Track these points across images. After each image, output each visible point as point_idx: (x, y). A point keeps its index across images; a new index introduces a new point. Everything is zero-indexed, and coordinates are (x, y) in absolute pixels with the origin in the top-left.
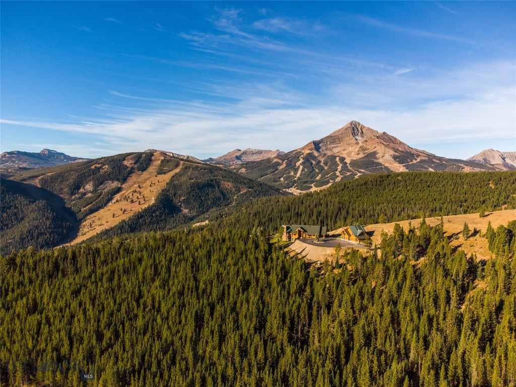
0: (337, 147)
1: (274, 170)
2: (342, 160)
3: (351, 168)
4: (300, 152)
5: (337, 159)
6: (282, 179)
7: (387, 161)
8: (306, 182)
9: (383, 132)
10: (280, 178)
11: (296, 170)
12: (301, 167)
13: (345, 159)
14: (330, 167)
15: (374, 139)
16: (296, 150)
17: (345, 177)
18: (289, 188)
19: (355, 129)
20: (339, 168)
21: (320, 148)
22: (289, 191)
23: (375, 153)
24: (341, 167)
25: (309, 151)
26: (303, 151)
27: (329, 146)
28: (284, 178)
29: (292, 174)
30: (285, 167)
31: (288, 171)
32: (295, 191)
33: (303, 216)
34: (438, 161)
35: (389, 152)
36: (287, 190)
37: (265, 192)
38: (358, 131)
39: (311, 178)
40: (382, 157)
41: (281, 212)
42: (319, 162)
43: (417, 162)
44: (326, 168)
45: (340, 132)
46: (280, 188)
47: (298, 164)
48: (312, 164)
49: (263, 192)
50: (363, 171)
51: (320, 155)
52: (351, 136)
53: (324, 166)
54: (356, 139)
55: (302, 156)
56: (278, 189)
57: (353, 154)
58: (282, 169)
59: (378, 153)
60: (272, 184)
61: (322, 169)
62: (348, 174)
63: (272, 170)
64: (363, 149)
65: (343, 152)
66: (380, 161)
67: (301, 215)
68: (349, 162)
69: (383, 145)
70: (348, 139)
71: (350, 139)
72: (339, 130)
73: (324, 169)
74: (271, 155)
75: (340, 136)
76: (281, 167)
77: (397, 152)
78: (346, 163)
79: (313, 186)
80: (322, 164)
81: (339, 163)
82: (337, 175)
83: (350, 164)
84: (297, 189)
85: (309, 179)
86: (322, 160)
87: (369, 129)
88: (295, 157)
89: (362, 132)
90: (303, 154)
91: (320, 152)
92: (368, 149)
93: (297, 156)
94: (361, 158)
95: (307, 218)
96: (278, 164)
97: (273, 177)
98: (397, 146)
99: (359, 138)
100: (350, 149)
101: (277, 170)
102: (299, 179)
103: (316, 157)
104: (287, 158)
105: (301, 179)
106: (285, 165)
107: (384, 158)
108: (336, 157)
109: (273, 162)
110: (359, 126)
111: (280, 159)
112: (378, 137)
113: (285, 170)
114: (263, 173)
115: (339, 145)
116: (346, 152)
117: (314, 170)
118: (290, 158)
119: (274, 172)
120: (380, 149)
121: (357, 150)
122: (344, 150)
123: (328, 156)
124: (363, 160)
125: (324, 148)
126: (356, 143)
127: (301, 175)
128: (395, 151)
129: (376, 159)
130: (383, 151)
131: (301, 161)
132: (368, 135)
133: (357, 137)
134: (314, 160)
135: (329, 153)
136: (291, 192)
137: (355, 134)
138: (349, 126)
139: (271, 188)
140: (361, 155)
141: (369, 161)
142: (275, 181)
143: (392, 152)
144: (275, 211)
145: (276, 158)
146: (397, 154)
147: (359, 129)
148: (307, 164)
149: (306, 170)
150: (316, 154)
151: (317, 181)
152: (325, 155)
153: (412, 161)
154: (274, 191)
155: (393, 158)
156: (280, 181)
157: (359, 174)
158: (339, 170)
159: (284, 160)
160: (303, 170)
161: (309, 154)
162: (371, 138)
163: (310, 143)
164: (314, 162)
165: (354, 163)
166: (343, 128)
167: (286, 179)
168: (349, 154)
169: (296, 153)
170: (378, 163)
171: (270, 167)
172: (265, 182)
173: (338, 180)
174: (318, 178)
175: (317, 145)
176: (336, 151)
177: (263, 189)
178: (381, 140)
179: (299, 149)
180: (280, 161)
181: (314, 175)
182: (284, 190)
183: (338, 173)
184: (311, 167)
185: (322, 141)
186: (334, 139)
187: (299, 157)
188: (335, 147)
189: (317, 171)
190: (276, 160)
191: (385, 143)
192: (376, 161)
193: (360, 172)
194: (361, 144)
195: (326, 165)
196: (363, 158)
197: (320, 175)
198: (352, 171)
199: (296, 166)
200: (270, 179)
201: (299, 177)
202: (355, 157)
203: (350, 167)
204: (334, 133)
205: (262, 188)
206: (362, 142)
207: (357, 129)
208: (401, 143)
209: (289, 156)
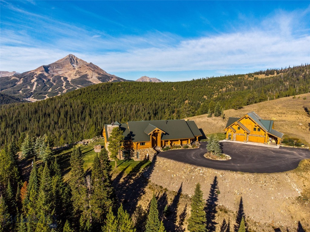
0: (61, 70)
1: (13, 85)
2: (66, 79)
3: (72, 85)
4: (33, 73)
5: (62, 78)
6: (21, 92)
7: (94, 80)
8: (41, 93)
9: (90, 62)
10: (19, 90)
11: (32, 85)
12: (36, 83)
13: (67, 78)
14: (57, 83)
15: (85, 67)
16: (31, 71)
17: (70, 90)
18: (27, 98)
19: (72, 60)
20: (64, 84)
21: (49, 71)
22: (28, 100)
23: (86, 75)
24: (66, 84)
25: (40, 73)
26: (36, 72)
27: (55, 70)
28: (22, 91)
29: (29, 88)
30: (23, 83)
31: (25, 86)
32: (32, 100)
33: (52, 115)
34: (123, 81)
35: (95, 74)
36: (26, 99)
37: (7, 101)
38: (74, 61)
39: (45, 91)
40: (91, 78)
41: (29, 115)
42: (49, 80)
43: (112, 81)
44: (55, 84)
45: (62, 61)
46: (19, 98)
47: (33, 81)
48: (44, 81)
49: (5, 101)
50: (80, 86)
51: (49, 76)
52: (70, 64)
53: (53, 83)
54: (73, 66)
55: (36, 75)
56: (18, 98)
57: (72, 75)
58: (20, 84)
59: (88, 75)
60: (13, 95)
61: (52, 85)
62: (71, 88)
63: (11, 85)
64: (78, 72)
65: (65, 74)
66: (90, 80)
67: (49, 115)
68: (70, 81)
69: (91, 71)
70: (68, 65)
71: (69, 66)
72: (61, 60)
73: (53, 85)
74: (9, 75)
75: (62, 63)
76: (19, 83)
77: (100, 75)
78: (68, 81)
79: (47, 96)
80: (51, 82)
81: (63, 81)
82: (63, 88)
83: (71, 81)
84: (34, 98)
85: (42, 91)
86: (51, 79)
87: (81, 60)
88: (30, 76)
89: (77, 62)
90: (36, 74)
91: (49, 73)
92: (82, 73)
93: (32, 75)
94: (78, 78)
95: (56, 116)
96: (17, 81)
97: (12, 90)
98: (100, 72)
99: (75, 65)
100: (70, 72)
101: (15, 85)
102: (35, 91)
103: (46, 77)
104: (24, 77)
105: (36, 91)
106: (22, 82)
107: (93, 78)
108: (61, 77)
109: (12, 79)
110: (74, 57)
111: (17, 77)
112: (87, 65)
113: (23, 85)
114: (3, 87)
115: (62, 69)
116: (67, 74)
117: (46, 85)
118: (27, 77)
119: (12, 86)
120: (89, 73)
121: (75, 73)
122: (66, 73)
123: (55, 76)
124: (79, 79)
125: (52, 71)
126: (73, 69)
127: (36, 88)
128: (99, 74)
129: (87, 78)
130: (92, 74)
131: (35, 79)
132: (81, 64)
133: (74, 65)
134: (45, 78)
135: (56, 74)
136: (29, 100)
137: (72, 63)
138: (68, 57)
139: (12, 98)
140: (78, 76)
141: (83, 79)
142: (15, 93)
143: (97, 75)
144: (22, 114)
145: (14, 76)
146: (100, 76)
147: (75, 60)
148: (40, 81)
149: (40, 85)
150: (46, 74)
151: (49, 93)
152: (53, 75)
153: (109, 80)
154: (15, 100)
155: (98, 78)
156: (19, 93)
157: (78, 88)
158: (64, 85)
159: (21, 78)
160: (37, 85)
161: (41, 74)
162: (83, 65)
163: (41, 67)
164: (45, 80)
165: (73, 81)
166: (64, 58)
167: (24, 91)
168: (70, 75)
169: (31, 73)
170: (89, 81)
171: (9, 83)
172: (6, 94)
173: (65, 91)
174: (50, 91)
175: (46, 68)
176: (60, 73)
177: (5, 99)
178: (90, 67)
179: (33, 71)
180: (18, 79)
181: (47, 89)
182: (24, 99)
183: (64, 87)
184: (43, 83)
185: (50, 66)
186: (58, 65)
187: (33, 76)
188: (59, 71)
189: (48, 86)
190: (13, 78)
191: (92, 69)
192: (88, 80)
193: (78, 87)
194: (77, 69)
195: (55, 82)
196: (79, 78)
197: (51, 89)
198: (73, 86)
199: (31, 82)
200: (10, 91)
201: (35, 90)
202: (74, 78)
203: (72, 83)
204: (58, 61)
205: (3, 98)
206: (78, 68)
207: (74, 59)
208: (101, 70)
209: (25, 75)
